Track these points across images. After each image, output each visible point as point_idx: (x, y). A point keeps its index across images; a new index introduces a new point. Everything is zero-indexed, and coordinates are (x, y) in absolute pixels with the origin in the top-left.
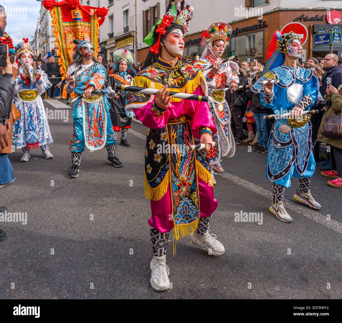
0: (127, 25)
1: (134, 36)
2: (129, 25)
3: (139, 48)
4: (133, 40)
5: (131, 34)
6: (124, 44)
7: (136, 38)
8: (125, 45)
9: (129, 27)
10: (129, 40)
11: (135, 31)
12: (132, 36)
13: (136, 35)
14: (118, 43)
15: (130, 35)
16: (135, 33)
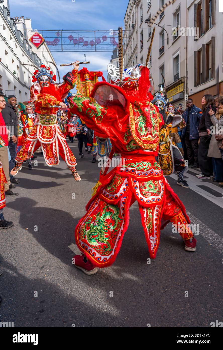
0: (177, 73)
1: (184, 82)
2: (179, 72)
3: (190, 94)
4: (183, 86)
5: (181, 80)
6: (174, 92)
7: (187, 84)
8: (175, 94)
9: (179, 74)
10: (180, 87)
11: (185, 76)
12: (182, 82)
13: (187, 80)
14: (168, 92)
15: (180, 82)
16: (185, 78)
